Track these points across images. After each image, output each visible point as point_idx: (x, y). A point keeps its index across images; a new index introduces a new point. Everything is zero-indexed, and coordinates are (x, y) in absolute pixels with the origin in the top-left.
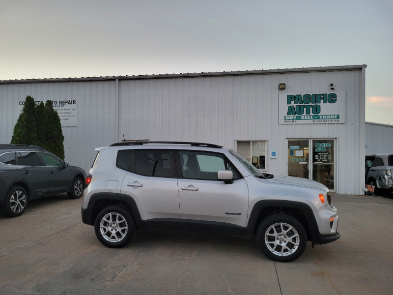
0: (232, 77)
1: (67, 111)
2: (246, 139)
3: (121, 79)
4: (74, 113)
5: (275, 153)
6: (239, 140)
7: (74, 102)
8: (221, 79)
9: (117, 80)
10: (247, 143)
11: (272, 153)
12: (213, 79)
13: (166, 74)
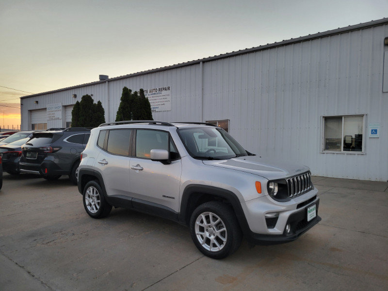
0: (319, 41)
1: (164, 97)
2: (336, 115)
3: (205, 61)
4: (169, 98)
5: (376, 131)
6: (326, 115)
7: (169, 88)
8: (306, 44)
9: (201, 63)
10: (339, 119)
11: (372, 130)
12: (297, 46)
13: (245, 49)
